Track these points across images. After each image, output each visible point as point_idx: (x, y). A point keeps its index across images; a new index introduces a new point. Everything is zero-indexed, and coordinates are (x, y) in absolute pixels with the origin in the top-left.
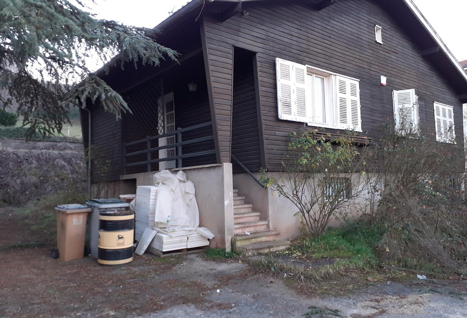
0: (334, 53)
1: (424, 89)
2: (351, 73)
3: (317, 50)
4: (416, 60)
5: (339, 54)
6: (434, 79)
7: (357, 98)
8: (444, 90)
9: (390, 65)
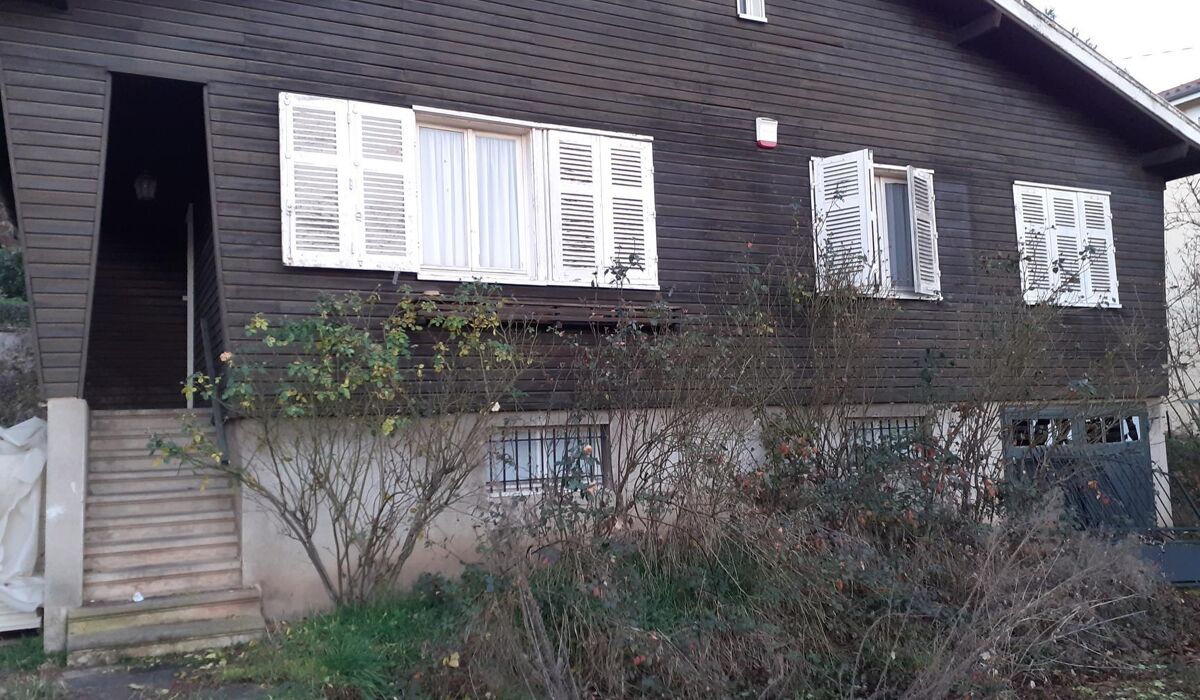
0: (545, 63)
1: (963, 144)
2: (616, 118)
3: (470, 61)
4: (932, 60)
5: (566, 67)
6: (1017, 110)
7: (645, 193)
8: (1069, 143)
9: (805, 83)
